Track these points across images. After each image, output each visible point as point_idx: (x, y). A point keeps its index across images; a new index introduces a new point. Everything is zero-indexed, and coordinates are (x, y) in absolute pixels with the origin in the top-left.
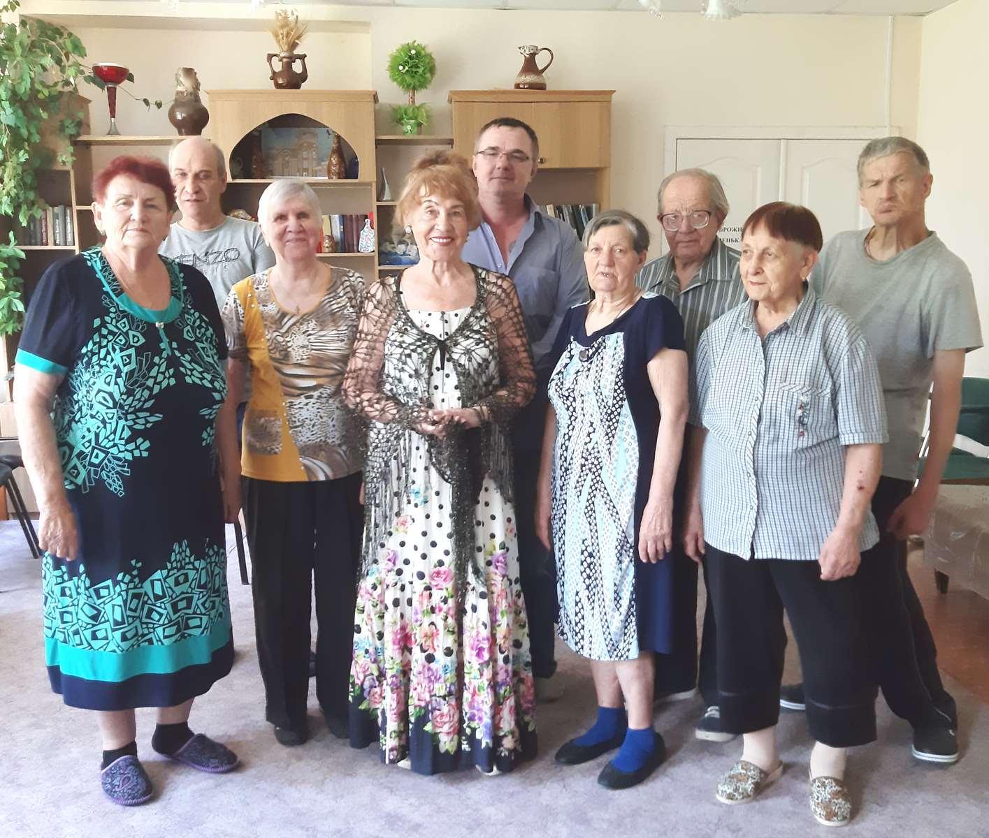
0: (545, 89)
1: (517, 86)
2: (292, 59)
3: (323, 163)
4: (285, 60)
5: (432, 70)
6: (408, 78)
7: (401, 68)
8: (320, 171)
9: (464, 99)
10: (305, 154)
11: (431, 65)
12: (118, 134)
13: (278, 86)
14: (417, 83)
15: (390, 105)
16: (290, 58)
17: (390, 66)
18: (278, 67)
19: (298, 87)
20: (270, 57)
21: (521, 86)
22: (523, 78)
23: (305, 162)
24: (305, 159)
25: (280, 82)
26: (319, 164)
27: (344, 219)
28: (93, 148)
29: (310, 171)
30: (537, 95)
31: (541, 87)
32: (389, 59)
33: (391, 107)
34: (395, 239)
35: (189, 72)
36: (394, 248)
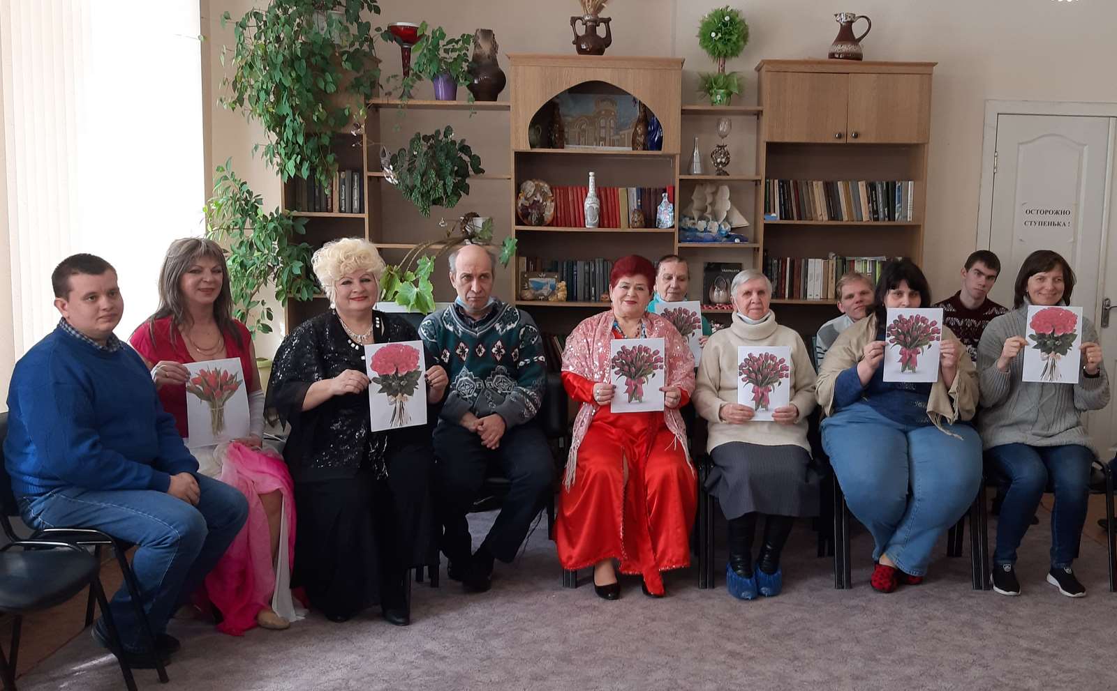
0: (861, 59)
1: (832, 55)
2: (596, 22)
3: (621, 133)
4: (589, 24)
5: (745, 37)
6: (720, 46)
7: (713, 34)
8: (618, 140)
9: (780, 68)
10: (602, 122)
11: (744, 33)
12: (410, 97)
13: (580, 51)
14: (730, 52)
15: (699, 73)
16: (594, 21)
17: (700, 32)
18: (581, 30)
19: (601, 52)
20: (574, 20)
21: (837, 56)
22: (838, 47)
23: (603, 131)
24: (603, 127)
25: (584, 47)
26: (617, 134)
27: (642, 193)
28: (381, 110)
29: (608, 139)
30: (852, 66)
31: (857, 57)
32: (700, 25)
33: (700, 75)
34: (696, 215)
35: (488, 34)
36: (694, 224)
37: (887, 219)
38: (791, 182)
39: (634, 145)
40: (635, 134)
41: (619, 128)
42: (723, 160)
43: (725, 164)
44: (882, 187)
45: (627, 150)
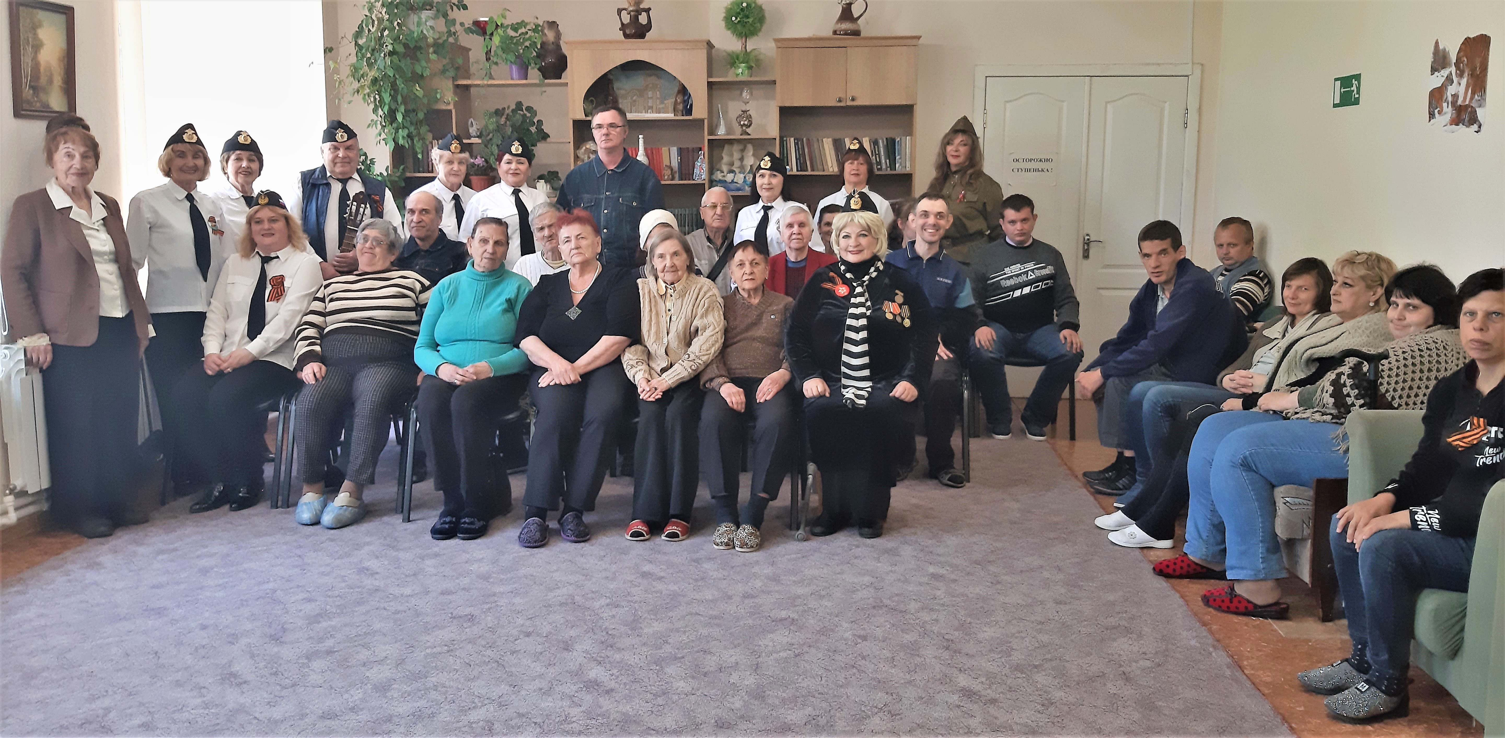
0: (859, 35)
1: (835, 32)
2: (638, 12)
3: (665, 102)
4: (632, 13)
5: (761, 19)
6: (739, 27)
7: (734, 18)
8: (663, 108)
9: (787, 45)
10: (650, 94)
11: (760, 16)
12: (491, 78)
13: (626, 36)
14: (748, 32)
15: (725, 51)
16: (637, 11)
17: (725, 17)
18: (626, 19)
19: (642, 36)
20: (619, 11)
21: (838, 33)
22: (839, 26)
23: (650, 101)
24: (651, 98)
25: (628, 32)
26: (662, 103)
27: (681, 151)
28: (472, 90)
29: (654, 108)
30: (851, 41)
31: (856, 33)
32: (724, 11)
33: (726, 52)
34: (725, 168)
35: (553, 25)
36: (724, 176)
37: (889, 169)
38: (804, 139)
39: (675, 111)
40: (676, 103)
41: (663, 99)
42: (746, 123)
43: (748, 126)
44: (883, 142)
45: (670, 116)
